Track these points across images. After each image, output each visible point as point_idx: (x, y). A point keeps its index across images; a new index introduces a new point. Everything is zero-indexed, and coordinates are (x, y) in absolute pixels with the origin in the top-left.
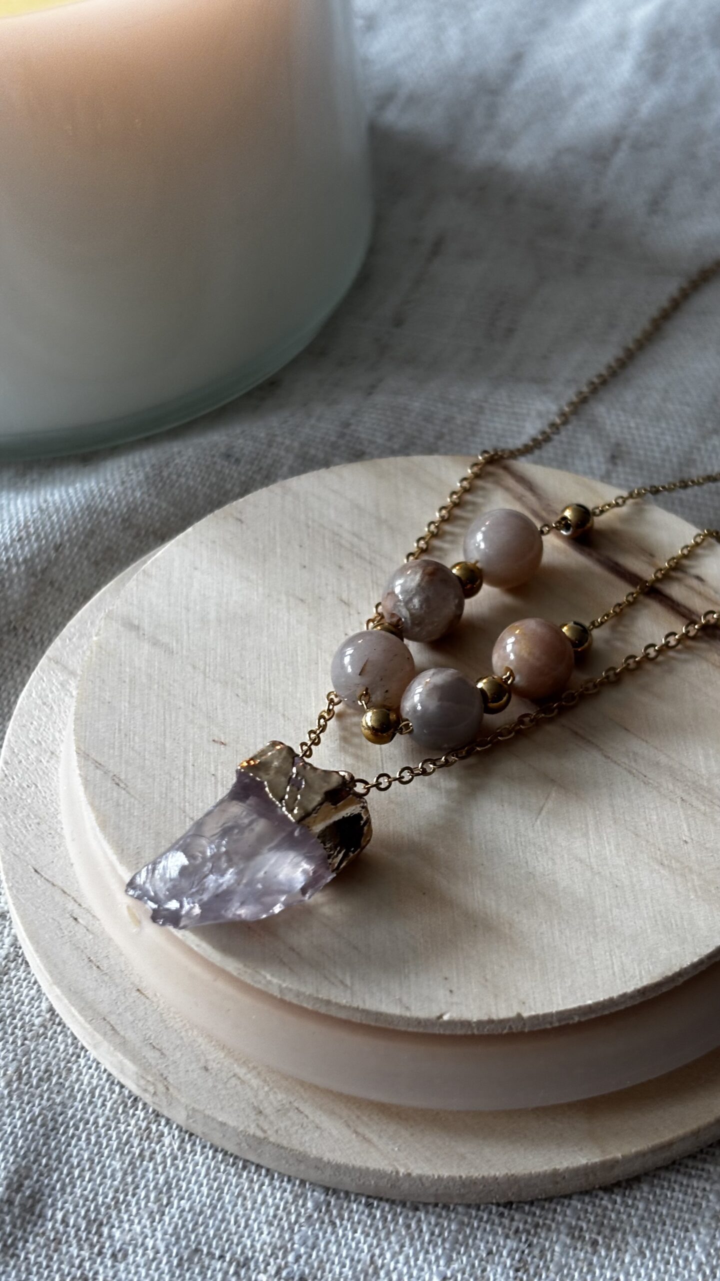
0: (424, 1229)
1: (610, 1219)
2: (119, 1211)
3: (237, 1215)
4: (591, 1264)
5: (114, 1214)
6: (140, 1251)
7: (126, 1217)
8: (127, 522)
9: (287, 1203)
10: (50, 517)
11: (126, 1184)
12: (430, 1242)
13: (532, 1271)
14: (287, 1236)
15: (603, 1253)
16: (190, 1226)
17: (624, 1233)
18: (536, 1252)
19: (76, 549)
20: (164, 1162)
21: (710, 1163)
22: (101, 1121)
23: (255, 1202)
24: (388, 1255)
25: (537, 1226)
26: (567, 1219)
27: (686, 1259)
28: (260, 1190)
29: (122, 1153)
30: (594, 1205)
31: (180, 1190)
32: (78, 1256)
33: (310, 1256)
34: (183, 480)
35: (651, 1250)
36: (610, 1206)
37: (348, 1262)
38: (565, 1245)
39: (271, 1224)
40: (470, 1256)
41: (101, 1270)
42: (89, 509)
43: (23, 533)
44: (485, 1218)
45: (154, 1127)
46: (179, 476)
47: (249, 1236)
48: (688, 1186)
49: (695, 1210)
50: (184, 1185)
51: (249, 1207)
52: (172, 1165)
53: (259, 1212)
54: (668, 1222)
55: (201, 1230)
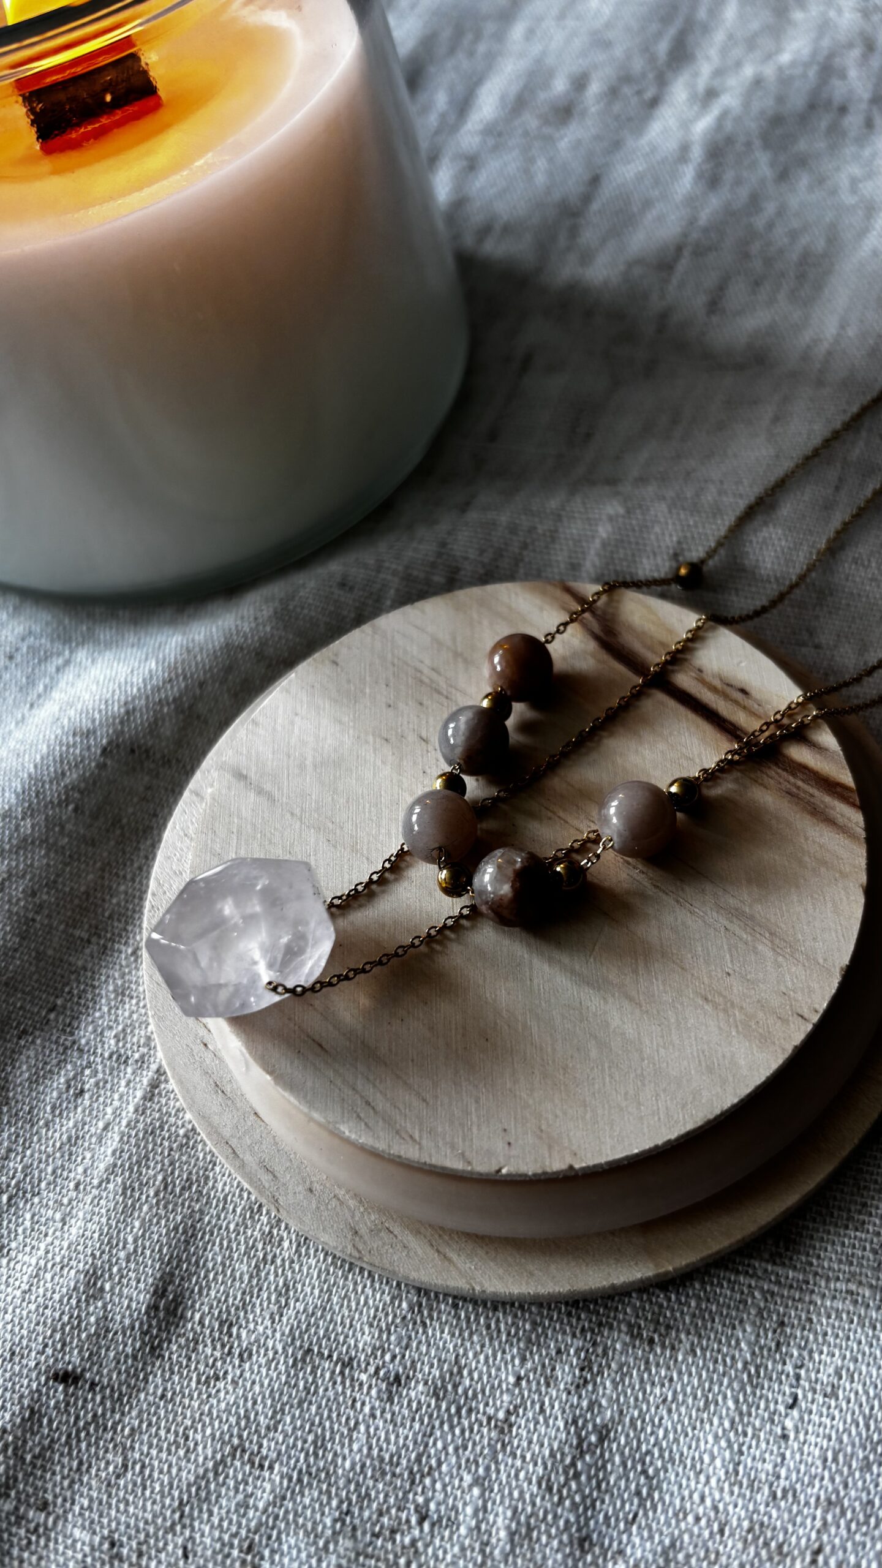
0: (502, 1329)
1: (665, 1316)
2: (246, 1313)
3: (343, 1317)
4: (647, 1362)
5: (242, 1314)
6: (262, 1351)
7: (251, 1317)
8: (259, 654)
9: (385, 1304)
10: (195, 657)
11: (252, 1286)
12: (507, 1341)
13: (595, 1369)
14: (385, 1337)
15: (659, 1351)
16: (304, 1327)
17: (678, 1330)
18: (600, 1350)
19: (217, 685)
20: (283, 1265)
21: (755, 1259)
22: (232, 1227)
23: (358, 1304)
24: (471, 1355)
25: (600, 1324)
26: (627, 1317)
27: (733, 1358)
28: (363, 1292)
29: (249, 1257)
30: (651, 1302)
31: (296, 1292)
32: (212, 1355)
33: (403, 1356)
34: (306, 611)
35: (702, 1349)
36: (665, 1304)
37: (435, 1361)
38: (625, 1344)
39: (371, 1326)
40: (541, 1355)
41: (230, 1368)
42: (228, 647)
43: (173, 675)
44: (555, 1318)
45: (275, 1231)
46: (303, 608)
47: (353, 1336)
48: (735, 1282)
49: (741, 1307)
50: (299, 1287)
51: (354, 1308)
52: (290, 1267)
53: (361, 1313)
54: (717, 1320)
55: (313, 1330)
